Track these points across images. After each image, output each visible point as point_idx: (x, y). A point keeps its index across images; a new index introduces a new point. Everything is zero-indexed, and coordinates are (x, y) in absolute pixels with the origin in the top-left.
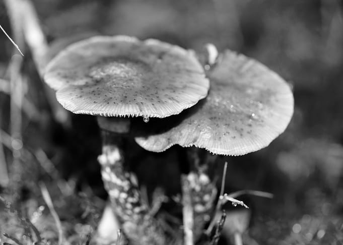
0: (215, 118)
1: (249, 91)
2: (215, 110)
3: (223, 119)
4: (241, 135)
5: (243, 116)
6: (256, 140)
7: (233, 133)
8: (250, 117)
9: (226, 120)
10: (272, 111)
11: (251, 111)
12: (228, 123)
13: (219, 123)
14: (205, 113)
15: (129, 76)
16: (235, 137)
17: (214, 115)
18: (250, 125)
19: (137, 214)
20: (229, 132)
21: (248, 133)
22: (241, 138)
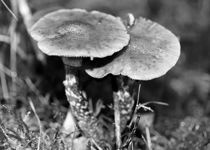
3: (138, 58)
4: (149, 68)
6: (158, 71)
7: (144, 67)
8: (154, 57)
9: (140, 59)
10: (167, 53)
12: (141, 61)
13: (136, 60)
14: (127, 55)
15: (81, 33)
16: (145, 69)
17: (132, 56)
18: (155, 62)
19: (87, 115)
20: (142, 66)
21: (154, 66)
22: (149, 69)
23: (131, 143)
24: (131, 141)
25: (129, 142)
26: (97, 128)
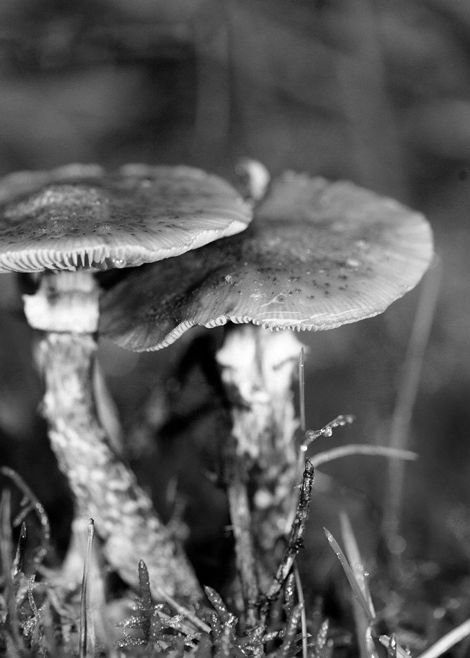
0: (269, 269)
1: (339, 227)
2: (269, 257)
3: (285, 270)
4: (327, 293)
5: (327, 264)
6: (360, 300)
7: (306, 291)
8: (342, 264)
9: (292, 272)
10: (388, 253)
11: (345, 254)
12: (296, 275)
13: (278, 276)
14: (246, 264)
15: (81, 202)
16: (312, 297)
17: (266, 266)
18: (345, 278)
19: (131, 515)
20: (300, 289)
21: (341, 289)
22: (326, 297)
23: (292, 576)
24: (291, 571)
25: (284, 577)
26: (174, 563)
